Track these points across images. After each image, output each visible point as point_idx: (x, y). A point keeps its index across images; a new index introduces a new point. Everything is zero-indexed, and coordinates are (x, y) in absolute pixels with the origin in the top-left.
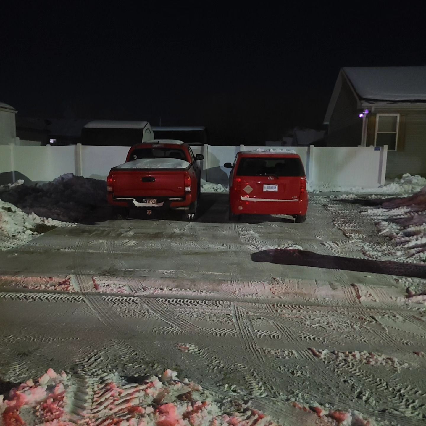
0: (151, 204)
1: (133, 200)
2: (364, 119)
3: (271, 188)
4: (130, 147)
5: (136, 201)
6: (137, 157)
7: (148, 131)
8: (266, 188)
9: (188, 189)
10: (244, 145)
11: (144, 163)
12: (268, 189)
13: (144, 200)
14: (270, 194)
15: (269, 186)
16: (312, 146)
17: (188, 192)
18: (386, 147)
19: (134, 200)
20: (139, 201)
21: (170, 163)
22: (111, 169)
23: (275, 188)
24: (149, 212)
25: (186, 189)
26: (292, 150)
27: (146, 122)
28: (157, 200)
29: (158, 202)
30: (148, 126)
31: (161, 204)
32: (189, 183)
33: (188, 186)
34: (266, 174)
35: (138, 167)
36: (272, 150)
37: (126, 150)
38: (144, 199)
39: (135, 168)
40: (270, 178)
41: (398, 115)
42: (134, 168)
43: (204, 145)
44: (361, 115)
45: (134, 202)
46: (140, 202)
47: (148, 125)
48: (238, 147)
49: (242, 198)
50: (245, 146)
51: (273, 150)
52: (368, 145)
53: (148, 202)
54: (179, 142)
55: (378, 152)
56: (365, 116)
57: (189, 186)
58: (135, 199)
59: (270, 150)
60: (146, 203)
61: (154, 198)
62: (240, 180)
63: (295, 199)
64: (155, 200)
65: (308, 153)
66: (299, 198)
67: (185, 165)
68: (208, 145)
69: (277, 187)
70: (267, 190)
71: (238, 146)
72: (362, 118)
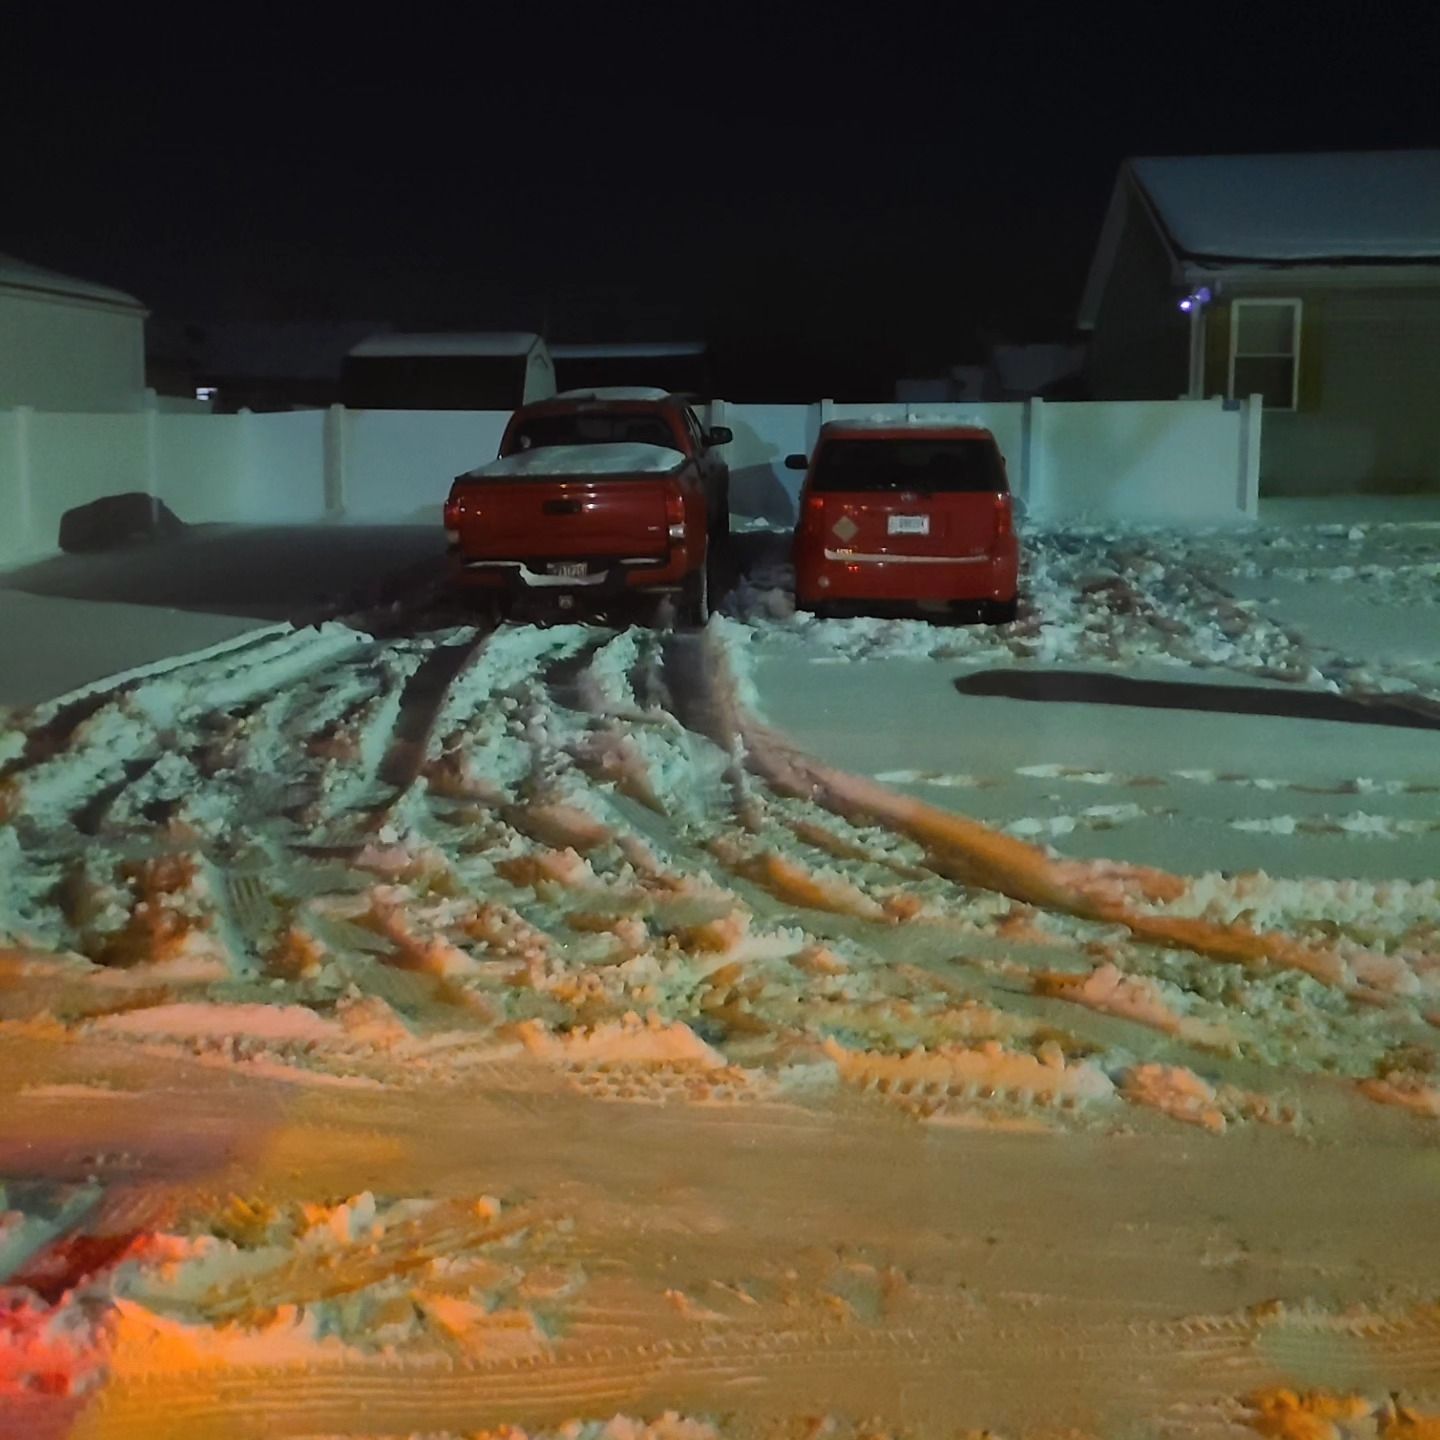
0: (572, 575)
1: (519, 568)
2: (1195, 316)
3: (907, 524)
4: (510, 413)
5: (528, 569)
6: (532, 442)
7: (539, 361)
8: (896, 525)
9: (678, 531)
10: (832, 401)
11: (552, 461)
12: (901, 526)
13: (549, 566)
14: (907, 543)
15: (904, 518)
16: (1037, 403)
17: (678, 541)
18: (1256, 400)
19: (523, 567)
20: (537, 568)
21: (625, 458)
22: (456, 479)
23: (921, 525)
24: (565, 602)
25: (671, 532)
26: (975, 416)
27: (534, 337)
28: (589, 567)
29: (590, 571)
30: (540, 348)
31: (600, 578)
32: (679, 514)
33: (676, 522)
34: (893, 485)
35: (531, 473)
36: (913, 419)
37: (499, 421)
38: (551, 562)
39: (524, 474)
40: (907, 496)
41: (1298, 305)
42: (519, 474)
43: (714, 401)
44: (1185, 305)
45: (521, 573)
46: (540, 574)
47: (541, 342)
48: (816, 406)
49: (828, 554)
50: (835, 403)
51: (917, 417)
52: (1208, 394)
53: (563, 572)
54: (656, 394)
55: (1233, 417)
56: (1197, 306)
57: (679, 523)
58: (525, 564)
59: (907, 416)
60: (557, 574)
61: (577, 559)
62: (821, 503)
63: (978, 555)
64: (582, 567)
65: (1027, 420)
66: (992, 551)
67: (669, 460)
68: (726, 401)
69: (926, 522)
70: (899, 530)
71: (815, 404)
72: (1187, 313)
